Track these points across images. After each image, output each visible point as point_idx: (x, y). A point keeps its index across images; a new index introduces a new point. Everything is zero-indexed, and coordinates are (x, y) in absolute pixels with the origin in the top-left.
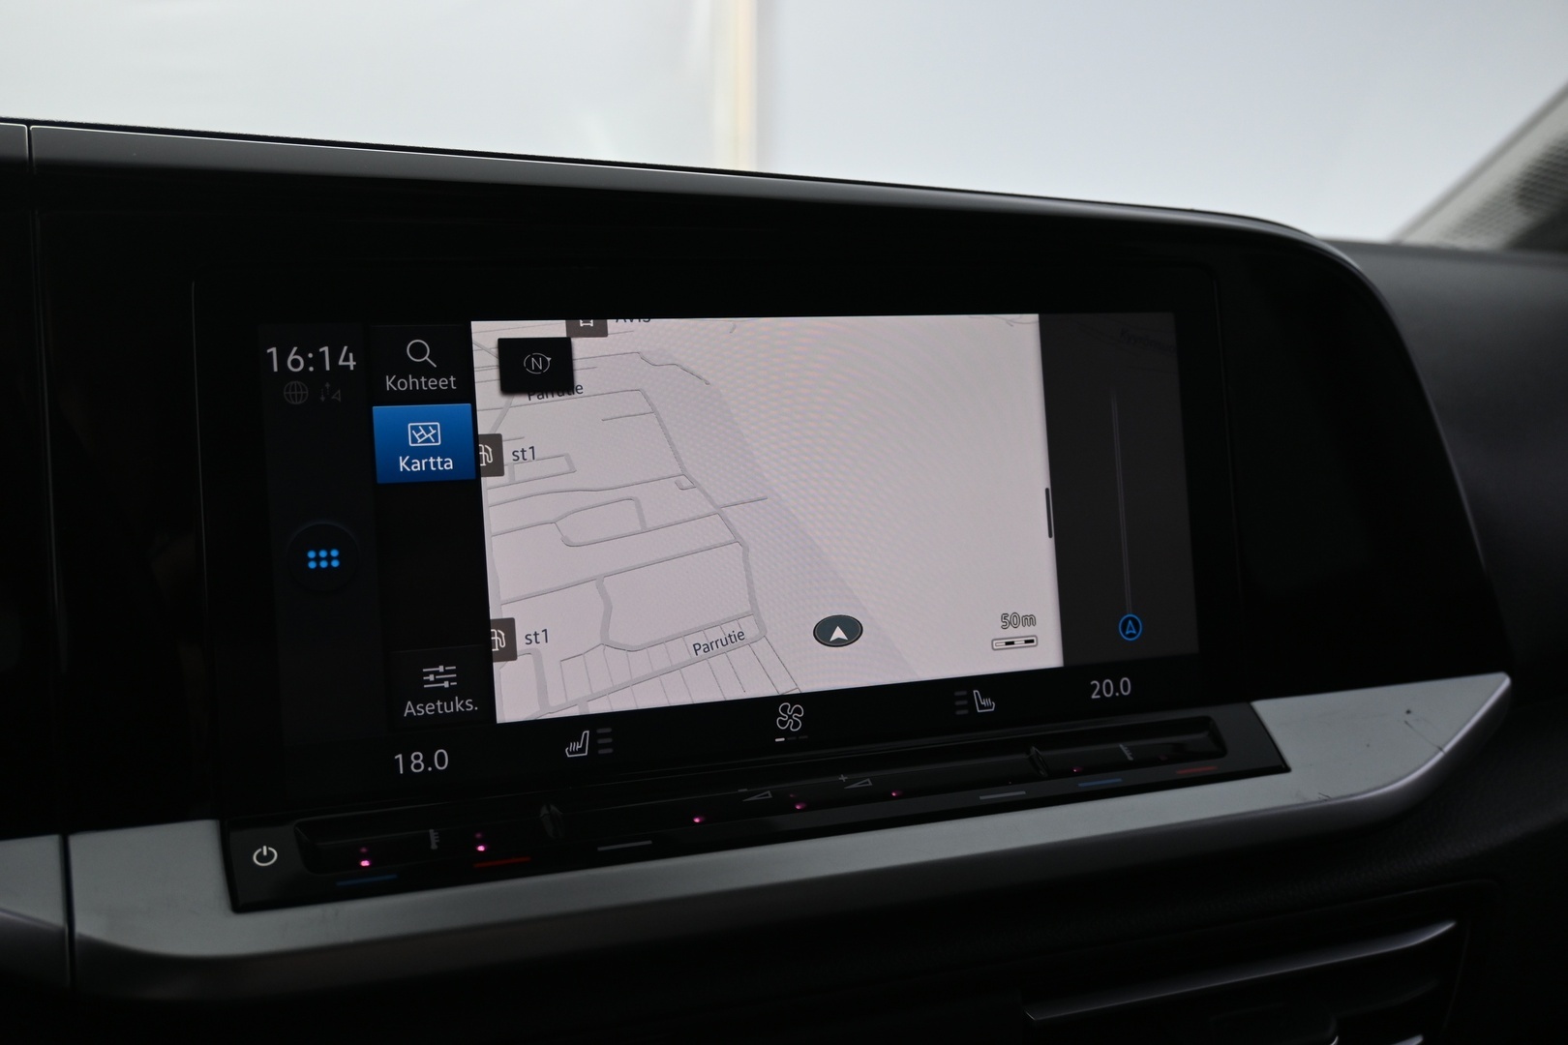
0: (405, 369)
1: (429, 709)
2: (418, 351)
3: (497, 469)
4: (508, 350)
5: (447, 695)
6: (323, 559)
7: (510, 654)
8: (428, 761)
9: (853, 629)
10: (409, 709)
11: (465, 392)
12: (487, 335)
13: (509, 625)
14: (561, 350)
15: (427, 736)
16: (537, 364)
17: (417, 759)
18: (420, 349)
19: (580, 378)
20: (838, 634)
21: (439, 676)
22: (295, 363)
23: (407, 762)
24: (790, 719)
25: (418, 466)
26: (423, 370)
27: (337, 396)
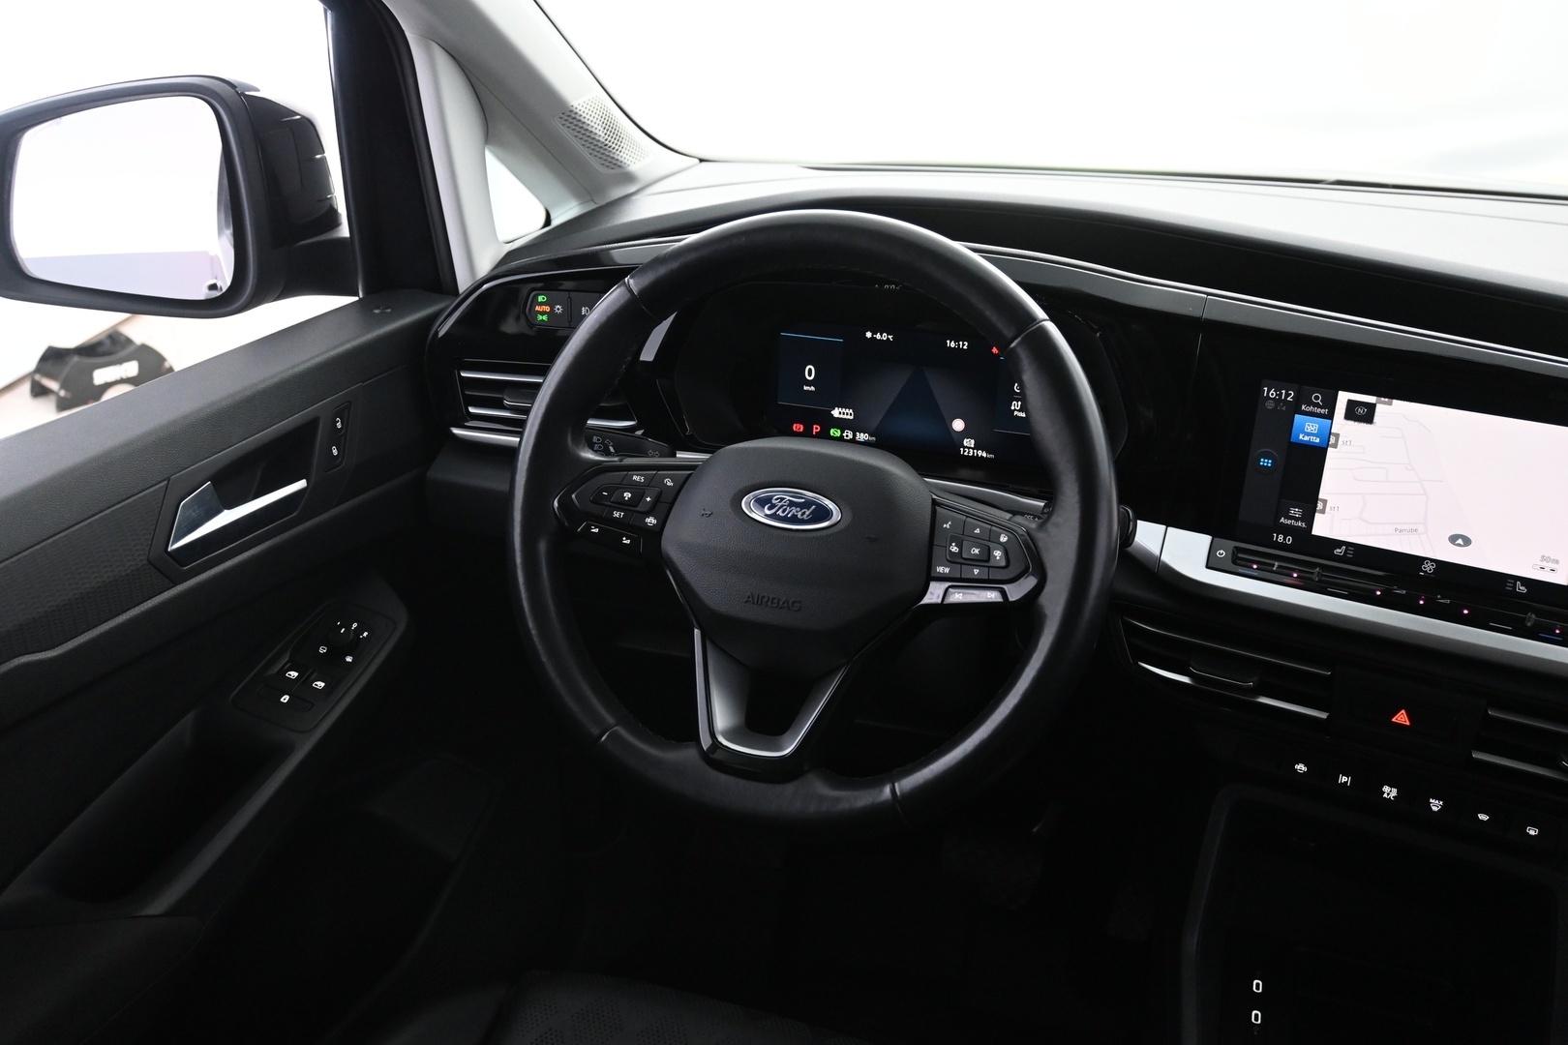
0: (1310, 403)
1: (1289, 522)
2: (1317, 398)
3: (1335, 446)
4: (1351, 404)
5: (1297, 519)
6: (1266, 462)
7: (1323, 511)
8: (1284, 539)
9: (1467, 541)
10: (1282, 520)
11: (1330, 416)
12: (1343, 397)
13: (1325, 502)
14: (1372, 407)
15: (1286, 530)
16: (1361, 411)
17: (1281, 537)
18: (1317, 397)
19: (1376, 419)
20: (1460, 541)
21: (1295, 512)
22: (1272, 394)
23: (1277, 537)
24: (1429, 568)
25: (1306, 438)
26: (1317, 405)
27: (1284, 408)
